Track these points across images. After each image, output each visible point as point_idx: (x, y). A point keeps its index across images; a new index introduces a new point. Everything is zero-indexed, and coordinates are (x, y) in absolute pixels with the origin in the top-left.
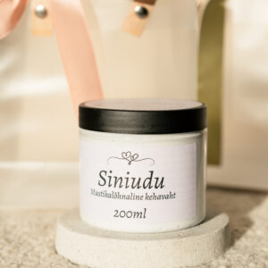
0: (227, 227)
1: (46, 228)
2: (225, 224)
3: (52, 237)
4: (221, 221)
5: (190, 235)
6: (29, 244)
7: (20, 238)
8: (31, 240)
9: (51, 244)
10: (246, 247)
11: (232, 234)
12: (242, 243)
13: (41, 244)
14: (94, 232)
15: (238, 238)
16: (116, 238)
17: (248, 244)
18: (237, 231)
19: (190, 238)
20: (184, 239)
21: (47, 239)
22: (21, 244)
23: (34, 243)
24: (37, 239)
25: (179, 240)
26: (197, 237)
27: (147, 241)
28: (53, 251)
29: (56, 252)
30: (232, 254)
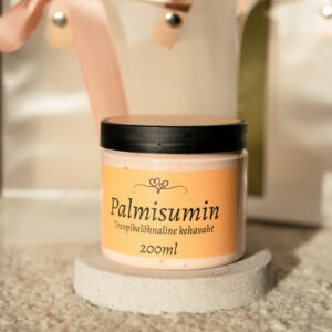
0: (269, 266)
2: (267, 262)
3: (70, 275)
4: (262, 258)
5: (225, 273)
6: (44, 282)
7: (35, 275)
8: (46, 278)
9: (69, 283)
10: (291, 288)
11: (276, 273)
12: (287, 283)
13: (57, 283)
14: (116, 269)
15: (283, 278)
16: (141, 276)
17: (294, 285)
18: (281, 270)
19: (226, 277)
20: (219, 278)
21: (65, 277)
22: (34, 282)
23: (50, 281)
24: (53, 277)
25: (213, 279)
26: (234, 276)
27: (176, 280)
28: (70, 291)
29: (74, 292)
30: (275, 296)
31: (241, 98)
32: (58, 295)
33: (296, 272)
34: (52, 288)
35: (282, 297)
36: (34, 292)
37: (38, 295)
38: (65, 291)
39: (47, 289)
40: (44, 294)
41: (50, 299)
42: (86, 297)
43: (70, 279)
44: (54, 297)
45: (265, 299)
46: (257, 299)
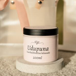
1: (14, 62)
2: (62, 61)
3: (15, 64)
5: (52, 64)
6: (9, 66)
7: (7, 64)
8: (9, 65)
9: (15, 66)
10: (68, 67)
11: (65, 63)
12: (67, 66)
13: (12, 66)
15: (66, 65)
16: (32, 64)
17: (69, 66)
18: (66, 63)
19: (52, 65)
20: (50, 65)
21: (14, 64)
22: (6, 66)
23: (10, 66)
24: (11, 64)
25: (49, 65)
26: (54, 64)
27: (40, 66)
28: (15, 68)
29: (16, 68)
30: (64, 69)
31: (57, 21)
32: (12, 69)
33: (70, 63)
34: (11, 67)
35: (66, 69)
36: (6, 68)
37: (7, 69)
38: (14, 68)
39: (9, 68)
40: (9, 69)
41: (10, 70)
42: (18, 69)
43: (15, 65)
44: (11, 70)
45: (62, 70)
46: (60, 70)
